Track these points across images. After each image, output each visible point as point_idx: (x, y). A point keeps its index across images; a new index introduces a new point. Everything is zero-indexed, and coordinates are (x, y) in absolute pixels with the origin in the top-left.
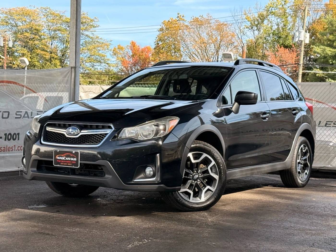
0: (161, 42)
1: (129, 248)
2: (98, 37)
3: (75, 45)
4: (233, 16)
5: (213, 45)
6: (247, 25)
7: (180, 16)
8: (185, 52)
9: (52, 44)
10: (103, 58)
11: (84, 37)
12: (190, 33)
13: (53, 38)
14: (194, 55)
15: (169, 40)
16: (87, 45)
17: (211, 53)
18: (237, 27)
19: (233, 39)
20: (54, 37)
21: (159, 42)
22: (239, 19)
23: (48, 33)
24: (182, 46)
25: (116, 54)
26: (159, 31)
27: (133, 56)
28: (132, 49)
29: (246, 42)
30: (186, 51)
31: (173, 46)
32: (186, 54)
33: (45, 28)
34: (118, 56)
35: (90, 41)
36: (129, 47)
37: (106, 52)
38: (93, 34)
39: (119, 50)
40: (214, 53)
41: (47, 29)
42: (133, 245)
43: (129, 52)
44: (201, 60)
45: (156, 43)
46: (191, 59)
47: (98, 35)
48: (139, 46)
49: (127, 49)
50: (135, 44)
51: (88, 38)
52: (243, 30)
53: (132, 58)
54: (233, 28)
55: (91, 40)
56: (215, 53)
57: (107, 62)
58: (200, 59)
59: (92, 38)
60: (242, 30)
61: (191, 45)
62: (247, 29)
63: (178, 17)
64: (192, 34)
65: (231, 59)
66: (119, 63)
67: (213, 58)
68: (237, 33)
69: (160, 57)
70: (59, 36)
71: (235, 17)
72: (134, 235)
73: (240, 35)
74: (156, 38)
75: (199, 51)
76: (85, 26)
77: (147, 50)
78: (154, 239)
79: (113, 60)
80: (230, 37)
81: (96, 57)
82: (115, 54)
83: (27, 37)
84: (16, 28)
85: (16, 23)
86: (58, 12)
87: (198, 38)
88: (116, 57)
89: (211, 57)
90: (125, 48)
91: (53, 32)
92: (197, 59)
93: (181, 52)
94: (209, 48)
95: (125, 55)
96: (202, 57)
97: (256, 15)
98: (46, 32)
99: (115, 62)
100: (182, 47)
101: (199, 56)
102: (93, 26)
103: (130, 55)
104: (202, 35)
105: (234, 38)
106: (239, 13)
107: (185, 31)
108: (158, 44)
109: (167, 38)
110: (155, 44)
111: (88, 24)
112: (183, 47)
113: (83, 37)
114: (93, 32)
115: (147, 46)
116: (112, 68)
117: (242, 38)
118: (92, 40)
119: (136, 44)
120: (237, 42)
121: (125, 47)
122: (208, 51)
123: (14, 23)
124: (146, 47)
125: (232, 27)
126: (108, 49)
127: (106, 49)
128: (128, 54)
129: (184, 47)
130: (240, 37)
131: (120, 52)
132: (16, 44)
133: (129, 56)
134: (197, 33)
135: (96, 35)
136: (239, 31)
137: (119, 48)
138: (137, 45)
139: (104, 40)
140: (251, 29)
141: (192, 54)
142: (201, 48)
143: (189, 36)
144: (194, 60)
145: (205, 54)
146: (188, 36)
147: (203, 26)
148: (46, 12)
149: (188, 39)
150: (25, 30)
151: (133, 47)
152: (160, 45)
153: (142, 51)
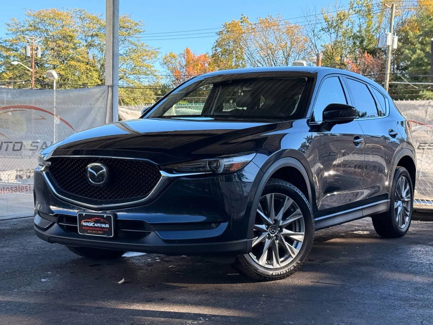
3: (112, 58)
4: (305, 17)
5: (281, 51)
7: (244, 17)
8: (249, 61)
10: (149, 69)
14: (259, 64)
18: (310, 29)
21: (217, 48)
22: (312, 20)
25: (167, 63)
26: (218, 35)
27: (186, 66)
28: (185, 58)
34: (169, 66)
36: (182, 56)
37: (154, 61)
39: (171, 58)
43: (183, 61)
45: (214, 49)
48: (194, 54)
49: (180, 58)
50: (189, 51)
57: (154, 74)
63: (242, 18)
68: (310, 36)
71: (308, 17)
73: (314, 39)
74: (215, 43)
77: (202, 58)
88: (166, 67)
103: (183, 65)
106: (313, 12)
108: (216, 50)
110: (213, 51)
115: (203, 54)
117: (316, 42)
121: (177, 55)
128: (181, 63)
130: (313, 41)
131: (171, 61)
133: (182, 67)
137: (170, 56)
138: (191, 52)
139: (151, 48)
140: (328, 32)
145: (272, 62)
151: (187, 56)
152: (218, 53)
153: (197, 60)
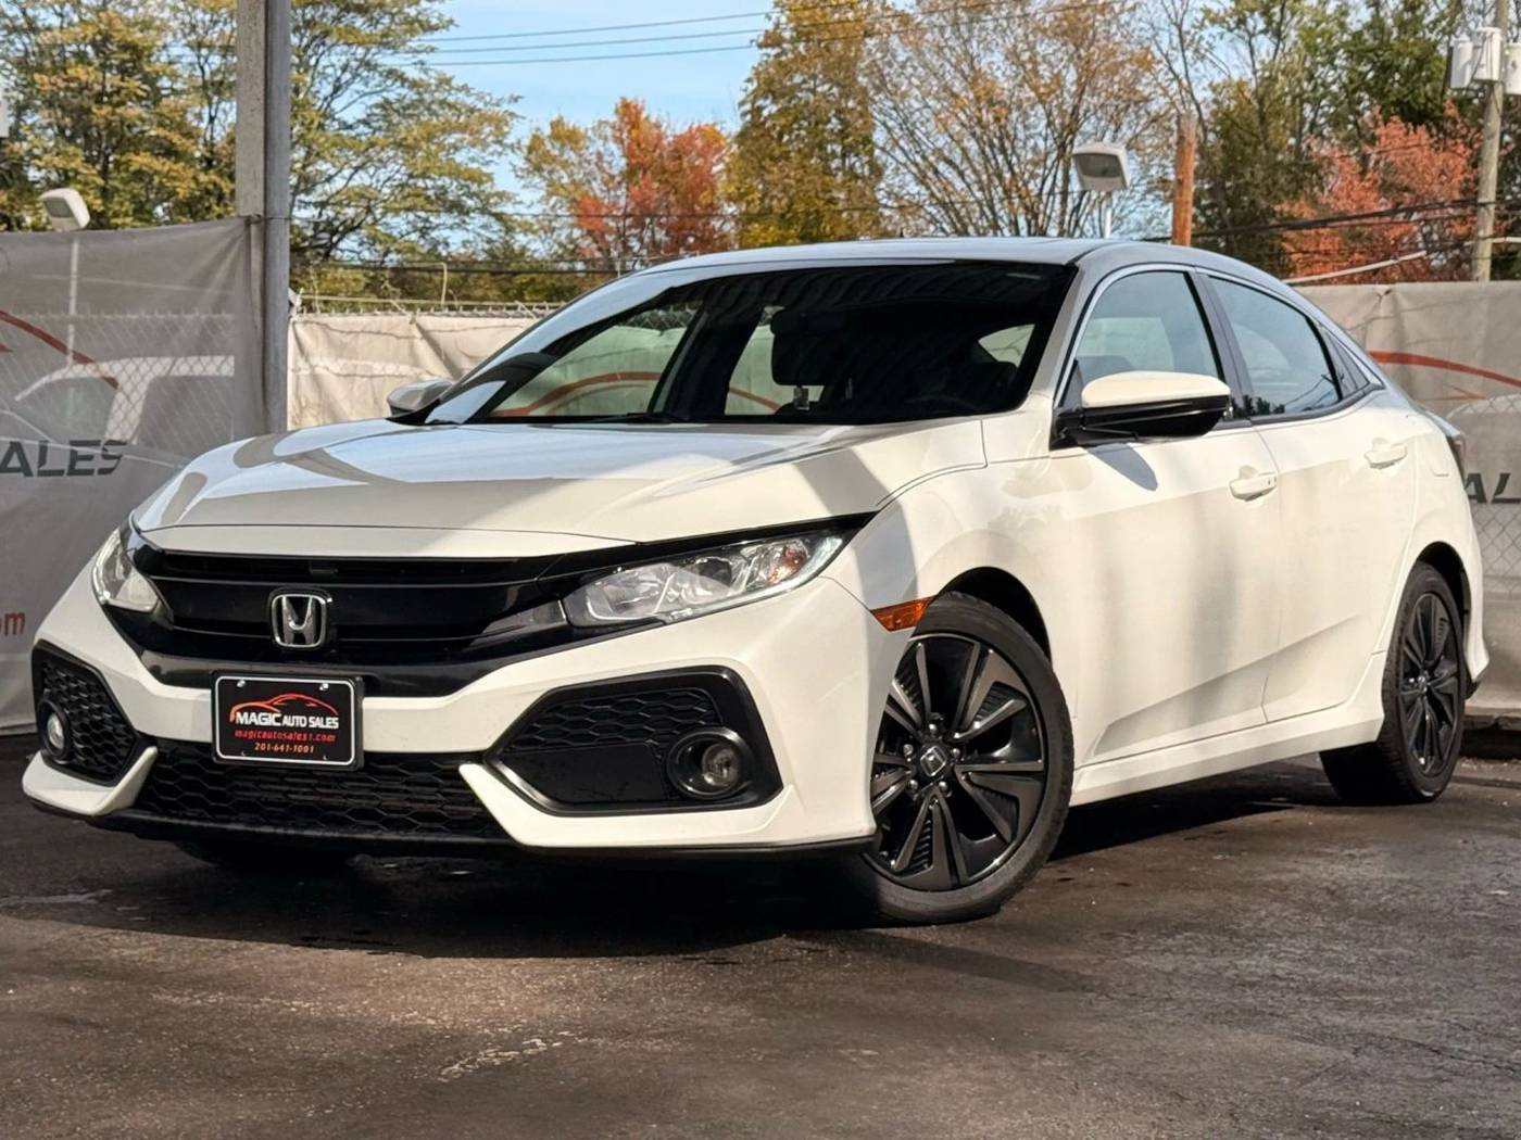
0: (775, 101)
1: (445, 1077)
2: (448, 81)
3: (262, 107)
6: (1215, 7)
8: (898, 153)
9: (212, 119)
10: (474, 188)
11: (378, 79)
12: (920, 53)
13: (215, 88)
14: (942, 167)
15: (813, 91)
16: (390, 122)
17: (1030, 156)
18: (1165, 16)
19: (1144, 81)
20: (221, 83)
21: (760, 102)
23: (191, 64)
24: (881, 117)
25: (545, 166)
26: (760, 46)
27: (629, 175)
28: (622, 142)
29: (1209, 95)
30: (902, 149)
31: (834, 120)
32: (902, 159)
33: (175, 35)
34: (555, 177)
35: (407, 101)
36: (609, 131)
37: (492, 154)
38: (422, 63)
39: (558, 145)
40: (1047, 154)
41: (184, 41)
42: (472, 1062)
44: (981, 189)
45: (748, 107)
46: (928, 188)
47: (449, 72)
50: (638, 113)
51: (397, 84)
52: (1193, 31)
53: (628, 189)
54: (1142, 25)
55: (412, 96)
56: (1054, 156)
57: (494, 210)
58: (975, 188)
59: (414, 85)
60: (1188, 33)
61: (927, 113)
62: (1216, 30)
64: (935, 61)
65: (1117, 180)
66: (559, 212)
67: (1043, 183)
68: (1165, 46)
69: (768, 177)
72: (487, 1019)
73: (1181, 60)
74: (749, 80)
75: (972, 145)
76: (380, 27)
77: (699, 143)
78: (581, 1038)
79: (527, 198)
80: (1127, 72)
81: (440, 183)
82: (538, 169)
83: (84, 87)
84: (27, 41)
85: (30, 12)
87: (965, 78)
88: (544, 184)
89: (1033, 176)
90: (589, 133)
91: (215, 60)
92: (959, 185)
93: (877, 152)
94: (1020, 127)
95: (591, 173)
96: (984, 177)
98: (180, 57)
99: (537, 209)
100: (880, 128)
101: (969, 173)
102: (422, 26)
103: (615, 172)
104: (984, 61)
105: (1148, 74)
107: (895, 41)
109: (804, 82)
110: (744, 114)
111: (393, 15)
112: (884, 124)
113: (372, 83)
114: (423, 57)
115: (703, 124)
116: (520, 239)
117: (1192, 73)
118: (415, 97)
119: (644, 115)
120: (1166, 94)
121: (587, 130)
122: (1013, 148)
123: (20, 15)
124: (695, 126)
125: (1138, 16)
126: (499, 142)
127: (491, 139)
128: (605, 165)
129: (891, 124)
130: (1178, 67)
131: (561, 155)
132: (29, 121)
133: (612, 177)
134: (960, 51)
135: (439, 68)
136: (1176, 40)
137: (555, 136)
138: (647, 118)
139: (480, 97)
141: (932, 159)
143: (915, 68)
144: (945, 189)
145: (1000, 158)
146: (910, 70)
147: (989, 17)
149: (910, 83)
150: (74, 48)
151: (629, 132)
152: (766, 119)
153: (676, 150)
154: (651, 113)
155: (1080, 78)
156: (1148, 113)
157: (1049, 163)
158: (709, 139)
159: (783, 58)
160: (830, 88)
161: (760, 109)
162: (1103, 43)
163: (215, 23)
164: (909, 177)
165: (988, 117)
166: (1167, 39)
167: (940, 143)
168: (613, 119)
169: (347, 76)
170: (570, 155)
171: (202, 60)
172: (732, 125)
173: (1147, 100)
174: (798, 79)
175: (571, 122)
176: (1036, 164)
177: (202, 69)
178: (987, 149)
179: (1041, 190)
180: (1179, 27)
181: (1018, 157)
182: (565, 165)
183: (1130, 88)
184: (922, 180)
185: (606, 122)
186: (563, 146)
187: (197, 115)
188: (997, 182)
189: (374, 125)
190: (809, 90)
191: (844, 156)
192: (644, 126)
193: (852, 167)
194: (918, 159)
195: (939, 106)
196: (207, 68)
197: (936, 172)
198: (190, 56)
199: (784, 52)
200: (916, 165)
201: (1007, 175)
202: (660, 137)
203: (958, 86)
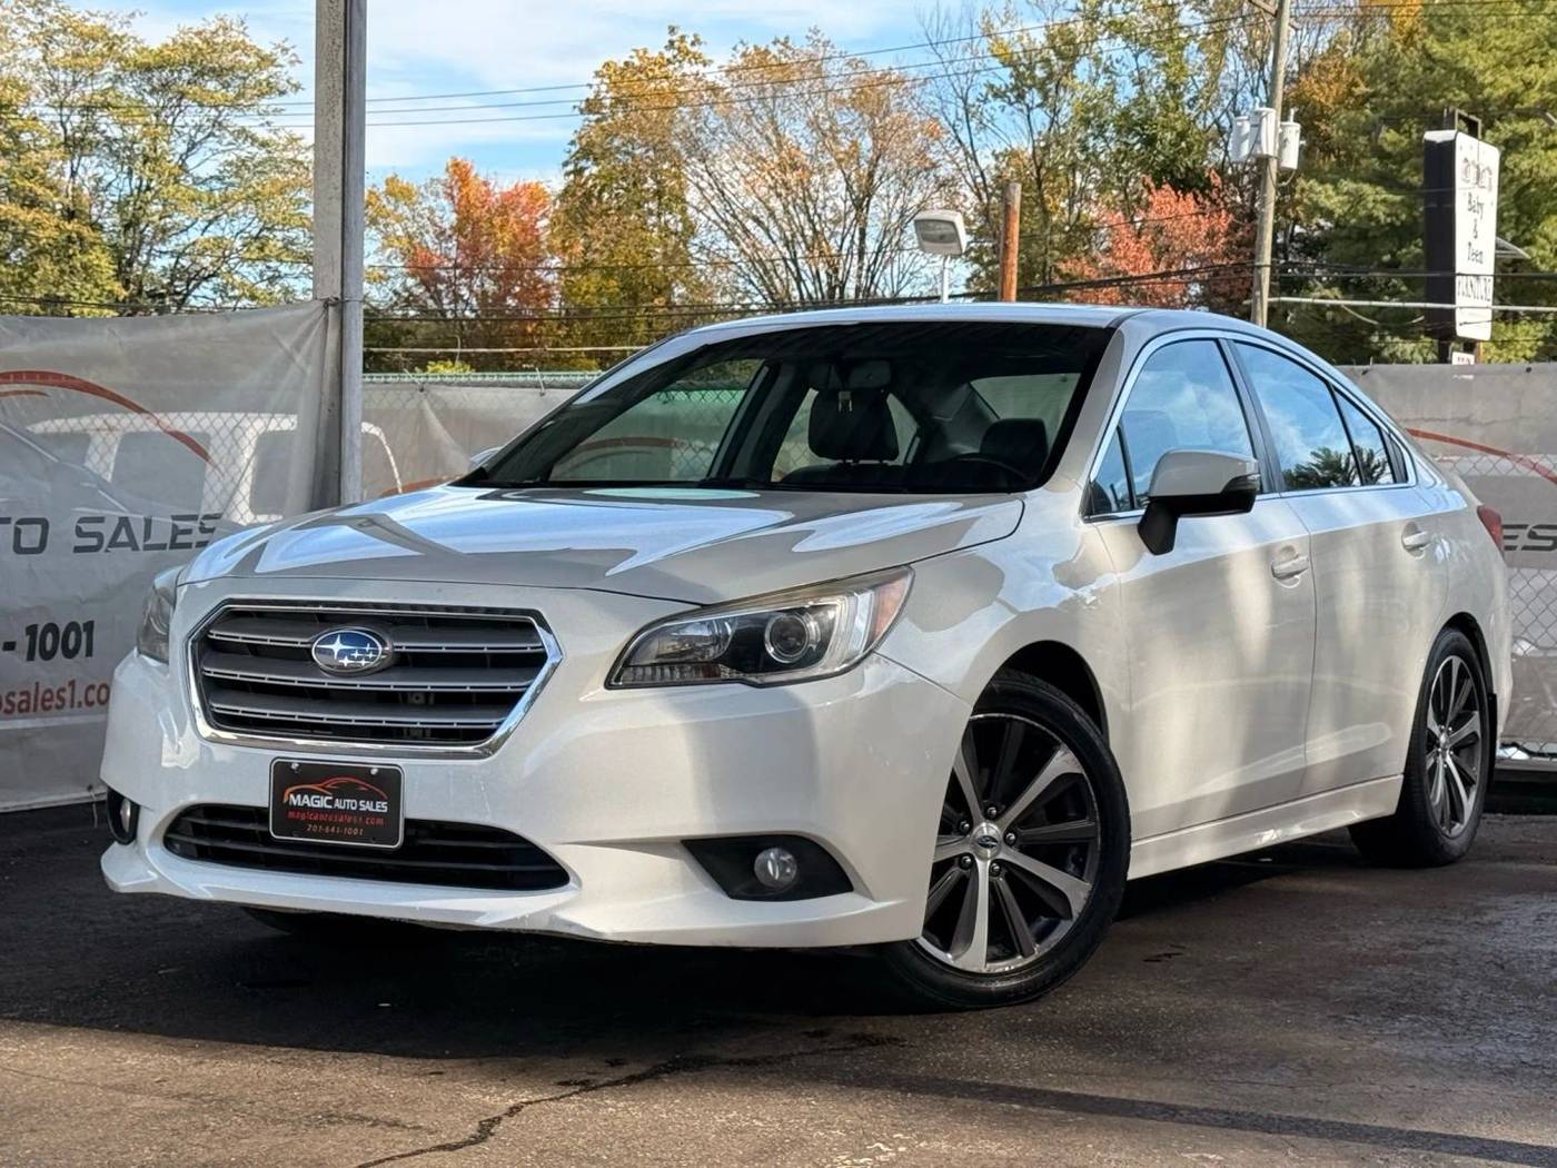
0: (595, 162)
2: (296, 141)
3: (340, 195)
5: (838, 174)
6: (997, 83)
7: (683, 39)
8: (710, 212)
9: (73, 175)
11: (229, 138)
12: (730, 123)
13: (75, 145)
14: (750, 224)
15: (631, 154)
16: (242, 179)
17: (830, 216)
18: (951, 90)
19: (933, 149)
20: (82, 140)
21: (583, 163)
23: (53, 122)
24: (696, 179)
25: (381, 220)
26: (582, 112)
27: (458, 229)
28: (453, 198)
29: (992, 162)
30: (713, 207)
31: (651, 181)
32: (714, 217)
33: (37, 94)
34: (390, 230)
35: (257, 159)
36: (440, 188)
38: (271, 124)
39: (392, 200)
40: (846, 214)
41: (47, 101)
43: (443, 210)
44: (787, 245)
45: (571, 167)
46: (738, 244)
48: (486, 184)
49: (433, 198)
50: (468, 172)
51: (248, 144)
52: (977, 104)
53: (458, 241)
54: (932, 98)
55: (262, 154)
56: (852, 215)
58: (780, 244)
59: (264, 144)
60: (973, 105)
61: (736, 175)
62: (998, 103)
63: (672, 43)
64: (741, 126)
65: (954, 244)
66: (394, 263)
67: (843, 240)
68: (952, 118)
69: (590, 232)
70: (109, 134)
71: (941, 46)
73: (966, 130)
74: (573, 143)
75: (776, 204)
76: (232, 89)
77: (524, 200)
80: (918, 141)
81: (289, 234)
82: (374, 222)
86: (100, 21)
87: (771, 144)
88: (379, 236)
89: (833, 234)
90: (422, 190)
91: (76, 119)
92: (766, 242)
93: (690, 211)
94: (821, 188)
95: (423, 227)
96: (788, 234)
97: (1040, 38)
98: (42, 115)
99: (374, 261)
100: (693, 188)
101: (775, 231)
102: (272, 89)
103: (446, 225)
104: (789, 129)
105: (937, 143)
107: (705, 111)
108: (579, 172)
109: (623, 145)
110: (568, 174)
111: (245, 80)
112: (697, 185)
113: (224, 142)
114: (268, 118)
115: (528, 182)
117: (975, 141)
118: (265, 155)
119: (473, 174)
120: (953, 161)
122: (815, 207)
124: (521, 184)
125: (927, 91)
128: (437, 220)
129: (703, 184)
130: (964, 137)
131: (396, 210)
133: (443, 233)
134: (766, 119)
136: (961, 112)
137: (389, 193)
138: (476, 175)
140: (1017, 102)
141: (741, 217)
142: (783, 192)
143: (725, 134)
144: (754, 245)
145: (802, 216)
146: (721, 136)
147: (792, 89)
148: (40, 19)
149: (721, 148)
151: (460, 190)
152: (588, 179)
153: (503, 206)
154: (480, 172)
155: (875, 146)
156: (937, 178)
157: (848, 222)
158: (535, 195)
159: (604, 123)
160: (647, 151)
161: (582, 170)
162: (895, 115)
163: (75, 83)
164: (720, 234)
165: (792, 178)
166: (954, 110)
167: (748, 204)
168: (445, 177)
169: (200, 136)
170: (404, 210)
171: (64, 119)
172: (556, 182)
173: (934, 166)
174: (617, 143)
175: (404, 180)
176: (836, 223)
177: (63, 124)
178: (791, 208)
179: (841, 247)
180: (965, 102)
181: (819, 216)
182: (399, 219)
183: (921, 154)
184: (731, 237)
185: (438, 180)
186: (397, 201)
187: (59, 169)
188: (800, 239)
189: (227, 180)
190: (627, 153)
191: (659, 215)
192: (474, 184)
193: (666, 222)
194: (729, 218)
195: (747, 169)
196: (68, 126)
197: (746, 231)
198: (51, 115)
199: (604, 118)
200: (727, 223)
201: (809, 233)
202: (488, 193)
203: (764, 151)
